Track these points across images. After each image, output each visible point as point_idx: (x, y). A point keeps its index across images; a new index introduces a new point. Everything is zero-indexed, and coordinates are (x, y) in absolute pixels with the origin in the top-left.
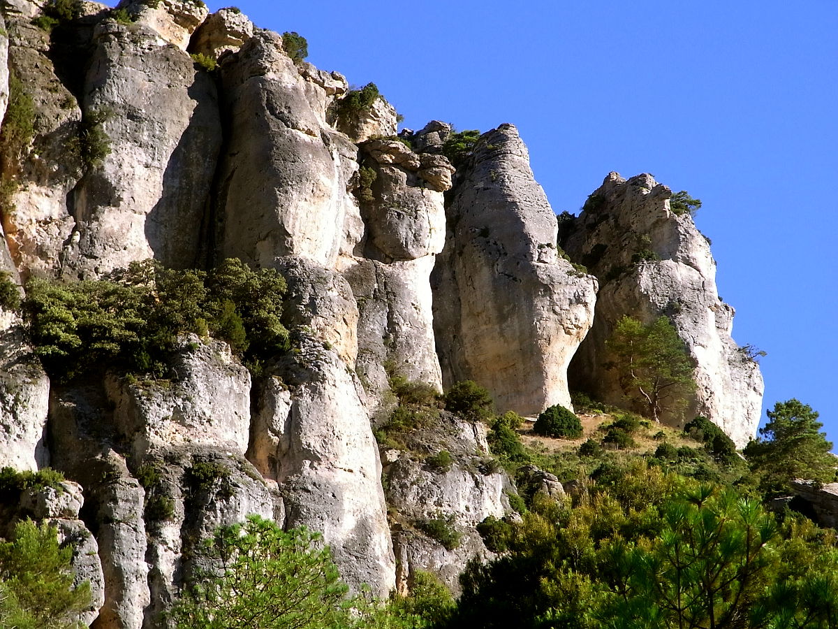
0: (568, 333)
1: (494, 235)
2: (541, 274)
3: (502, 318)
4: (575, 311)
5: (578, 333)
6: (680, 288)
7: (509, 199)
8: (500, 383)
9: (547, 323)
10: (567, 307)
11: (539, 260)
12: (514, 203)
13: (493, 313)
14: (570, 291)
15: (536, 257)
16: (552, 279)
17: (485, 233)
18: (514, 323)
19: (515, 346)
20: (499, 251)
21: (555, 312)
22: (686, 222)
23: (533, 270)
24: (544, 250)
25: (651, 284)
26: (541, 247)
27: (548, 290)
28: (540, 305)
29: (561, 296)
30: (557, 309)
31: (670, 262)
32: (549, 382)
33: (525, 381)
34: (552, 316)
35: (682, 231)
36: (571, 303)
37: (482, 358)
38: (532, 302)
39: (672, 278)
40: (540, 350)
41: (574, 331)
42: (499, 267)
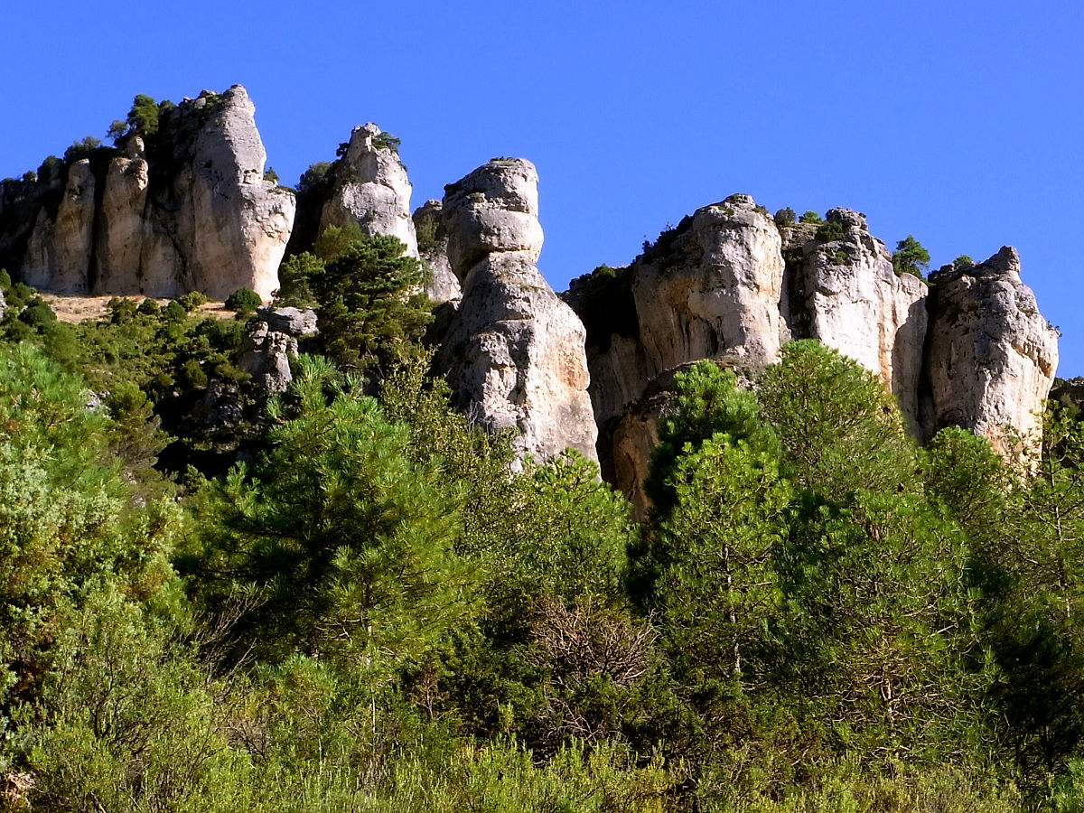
0: (270, 236)
1: (215, 166)
2: (245, 192)
3: (219, 227)
4: (274, 219)
5: (280, 236)
6: (376, 203)
7: (227, 139)
8: (222, 277)
9: (252, 229)
10: (268, 217)
11: (244, 182)
12: (230, 141)
13: (213, 224)
14: (270, 205)
15: (242, 179)
16: (253, 196)
17: (209, 164)
18: (227, 230)
19: (229, 248)
20: (217, 177)
21: (258, 221)
22: (384, 155)
23: (238, 189)
24: (248, 174)
25: (353, 201)
26: (247, 172)
27: (251, 205)
28: (245, 217)
29: (263, 209)
30: (259, 218)
31: (371, 184)
32: (257, 275)
33: (240, 275)
34: (255, 223)
35: (379, 160)
36: (270, 213)
37: (208, 259)
38: (239, 213)
39: (371, 197)
40: (248, 250)
41: (276, 235)
42: (217, 190)
